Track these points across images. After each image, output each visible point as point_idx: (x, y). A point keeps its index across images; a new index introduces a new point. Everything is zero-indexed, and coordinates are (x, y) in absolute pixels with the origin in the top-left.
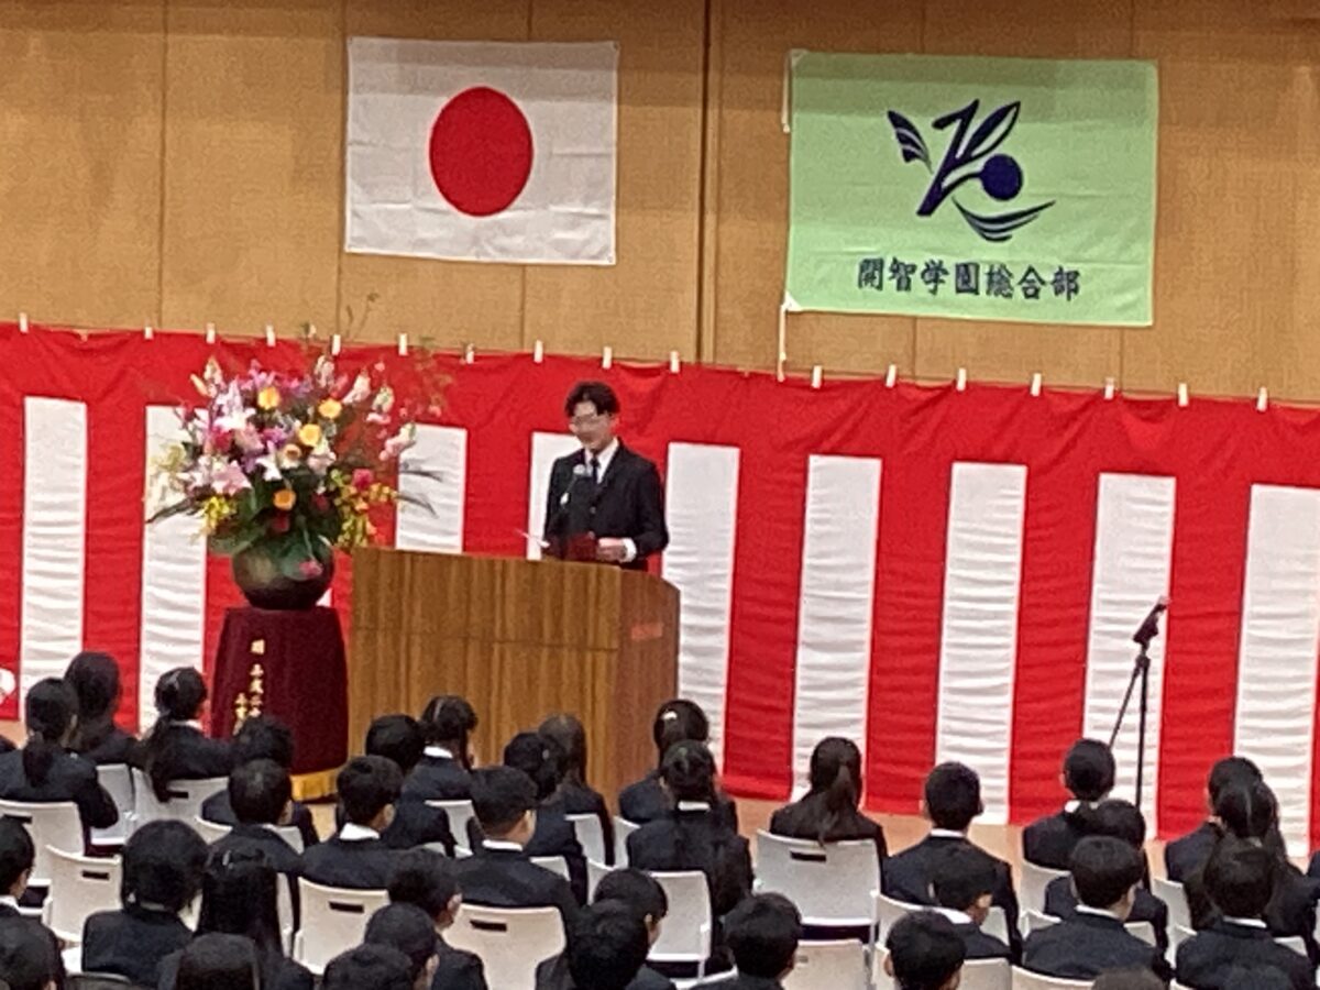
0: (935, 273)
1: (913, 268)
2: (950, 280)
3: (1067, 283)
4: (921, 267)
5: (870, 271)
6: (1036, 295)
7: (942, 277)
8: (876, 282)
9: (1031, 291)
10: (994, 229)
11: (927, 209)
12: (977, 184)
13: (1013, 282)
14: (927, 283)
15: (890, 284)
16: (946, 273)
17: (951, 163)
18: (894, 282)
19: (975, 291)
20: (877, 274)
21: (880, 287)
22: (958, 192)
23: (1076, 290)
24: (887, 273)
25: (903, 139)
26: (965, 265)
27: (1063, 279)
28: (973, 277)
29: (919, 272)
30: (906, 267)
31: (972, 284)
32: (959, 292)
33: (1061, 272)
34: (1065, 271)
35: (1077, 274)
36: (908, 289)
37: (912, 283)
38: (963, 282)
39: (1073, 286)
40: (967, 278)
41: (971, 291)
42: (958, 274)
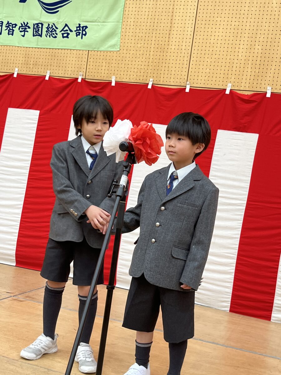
0: (24, 28)
1: (16, 25)
2: (30, 31)
4: (19, 25)
6: (67, 37)
9: (65, 35)
10: (50, 8)
13: (58, 31)
14: (21, 31)
16: (29, 28)
18: (7, 31)
21: (1, 34)
23: (85, 35)
24: (4, 28)
26: (37, 24)
27: (80, 30)
28: (40, 29)
29: (18, 27)
30: (13, 25)
31: (40, 32)
32: (34, 36)
33: (79, 27)
34: (81, 26)
35: (86, 27)
36: (12, 34)
37: (14, 32)
38: (36, 31)
39: (84, 33)
40: (37, 30)
41: (39, 35)
42: (34, 28)
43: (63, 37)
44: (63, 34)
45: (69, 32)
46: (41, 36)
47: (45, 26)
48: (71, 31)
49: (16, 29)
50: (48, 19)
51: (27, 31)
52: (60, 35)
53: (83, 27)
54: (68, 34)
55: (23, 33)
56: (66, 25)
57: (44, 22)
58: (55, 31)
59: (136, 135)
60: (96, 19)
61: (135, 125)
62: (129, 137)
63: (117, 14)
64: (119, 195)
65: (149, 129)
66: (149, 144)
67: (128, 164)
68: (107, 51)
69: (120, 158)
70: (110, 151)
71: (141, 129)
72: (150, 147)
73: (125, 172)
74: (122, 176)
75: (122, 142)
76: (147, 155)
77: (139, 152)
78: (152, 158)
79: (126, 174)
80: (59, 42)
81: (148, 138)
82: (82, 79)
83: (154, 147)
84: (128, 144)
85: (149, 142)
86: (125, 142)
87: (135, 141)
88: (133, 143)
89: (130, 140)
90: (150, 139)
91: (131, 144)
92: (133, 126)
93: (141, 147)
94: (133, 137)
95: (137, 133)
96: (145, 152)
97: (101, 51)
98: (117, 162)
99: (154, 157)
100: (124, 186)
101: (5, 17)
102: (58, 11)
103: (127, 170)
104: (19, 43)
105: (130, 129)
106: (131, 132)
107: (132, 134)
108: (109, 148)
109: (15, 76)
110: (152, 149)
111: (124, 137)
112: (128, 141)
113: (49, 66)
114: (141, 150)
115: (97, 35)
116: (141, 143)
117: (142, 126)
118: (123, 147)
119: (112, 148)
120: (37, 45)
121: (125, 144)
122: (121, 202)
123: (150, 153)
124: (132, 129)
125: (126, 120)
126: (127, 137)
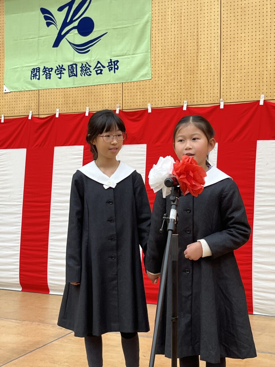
0: (60, 70)
1: (52, 69)
2: (66, 73)
4: (55, 68)
5: (35, 73)
6: (101, 73)
8: (37, 77)
10: (82, 49)
12: (76, 31)
13: (91, 69)
14: (57, 74)
15: (43, 77)
16: (64, 70)
17: (65, 24)
18: (45, 75)
20: (38, 73)
21: (39, 79)
22: (67, 36)
23: (117, 69)
24: (41, 73)
25: (46, 18)
26: (72, 65)
27: (112, 65)
28: (75, 69)
29: (54, 71)
30: (49, 69)
31: (75, 73)
32: (70, 76)
33: (111, 62)
34: (113, 61)
35: (118, 61)
36: (50, 78)
37: (51, 75)
38: (71, 72)
39: (116, 67)
40: (72, 70)
41: (75, 75)
42: (69, 69)
43: (97, 74)
44: (96, 71)
45: (102, 68)
46: (76, 76)
47: (79, 66)
48: (104, 67)
49: (53, 73)
50: (80, 59)
51: (63, 73)
52: (94, 73)
53: (114, 62)
54: (101, 70)
55: (59, 76)
56: (99, 62)
57: (78, 63)
58: (89, 69)
59: (179, 170)
60: (126, 52)
61: (177, 160)
62: (172, 172)
63: (145, 45)
64: (171, 229)
65: (191, 163)
66: (193, 176)
67: (175, 198)
68: (140, 81)
69: (167, 193)
70: (157, 188)
71: (183, 164)
72: (194, 179)
73: (173, 206)
74: (171, 210)
75: (167, 179)
76: (192, 187)
77: (184, 185)
78: (197, 189)
79: (175, 208)
80: (94, 79)
81: (191, 172)
82: (120, 110)
83: (198, 179)
84: (172, 180)
85: (193, 175)
86: (169, 179)
87: (179, 176)
88: (177, 178)
89: (174, 175)
90: (193, 172)
91: (176, 179)
92: (175, 161)
93: (186, 181)
94: (177, 172)
95: (180, 168)
96: (190, 185)
97: (134, 82)
98: (164, 197)
99: (199, 188)
100: (174, 220)
101: (41, 63)
102: (89, 50)
103: (175, 203)
104: (57, 85)
105: (173, 165)
106: (174, 167)
107: (175, 169)
108: (155, 185)
109: (57, 116)
110: (196, 181)
111: (168, 174)
112: (172, 176)
113: (88, 103)
114: (185, 183)
115: (129, 67)
116: (185, 177)
117: (184, 161)
118: (168, 183)
119: (158, 185)
120: (74, 85)
121: (170, 180)
122: (173, 235)
123: (195, 185)
124: (174, 164)
125: (167, 157)
126: (171, 173)
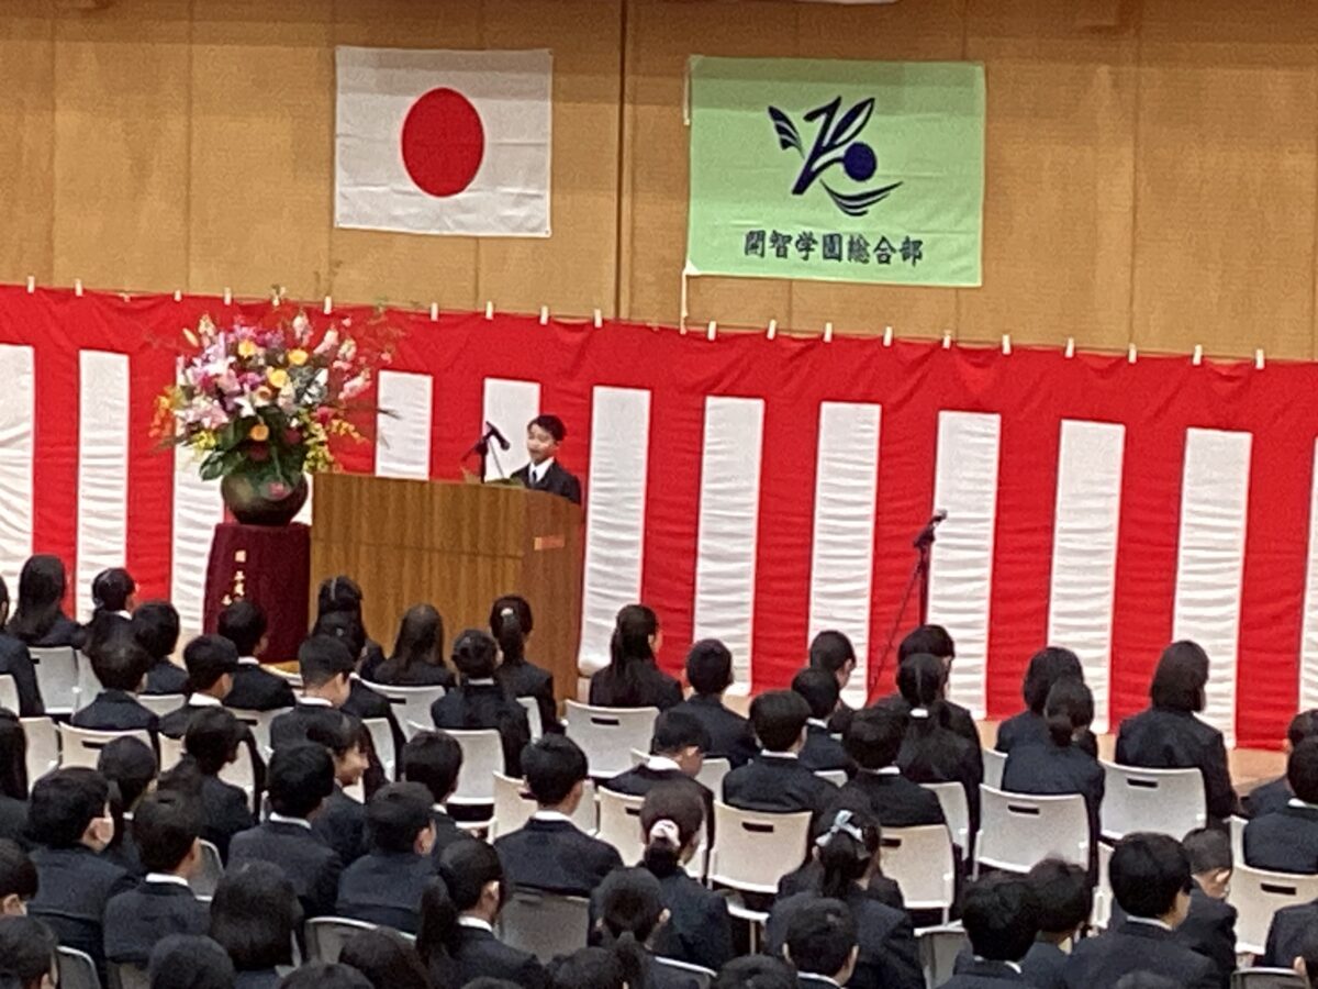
0: (806, 243)
1: (789, 238)
2: (818, 249)
3: (912, 250)
4: (796, 238)
5: (754, 241)
6: (887, 261)
7: (813, 246)
8: (759, 251)
9: (884, 258)
10: (852, 205)
11: (800, 188)
12: (840, 167)
13: (870, 250)
14: (801, 250)
15: (770, 251)
16: (815, 242)
17: (818, 151)
18: (774, 250)
19: (839, 258)
20: (760, 244)
21: (762, 255)
22: (824, 175)
23: (920, 257)
24: (768, 243)
25: (780, 130)
26: (831, 237)
27: (909, 247)
28: (837, 246)
29: (793, 242)
30: (783, 237)
31: (837, 252)
32: (826, 258)
33: (908, 242)
34: (911, 240)
35: (920, 243)
36: (785, 256)
37: (788, 251)
38: (829, 250)
39: (917, 253)
40: (832, 246)
41: (836, 257)
42: (825, 244)
43: (881, 262)
44: (879, 256)
45: (889, 252)
47: (846, 239)
48: (893, 250)
49: (791, 247)
50: (848, 226)
51: (812, 250)
52: (873, 259)
53: (915, 242)
54: (889, 257)
55: (804, 253)
56: (884, 239)
57: (843, 232)
58: (865, 249)
101: (768, 222)
102: (867, 212)
